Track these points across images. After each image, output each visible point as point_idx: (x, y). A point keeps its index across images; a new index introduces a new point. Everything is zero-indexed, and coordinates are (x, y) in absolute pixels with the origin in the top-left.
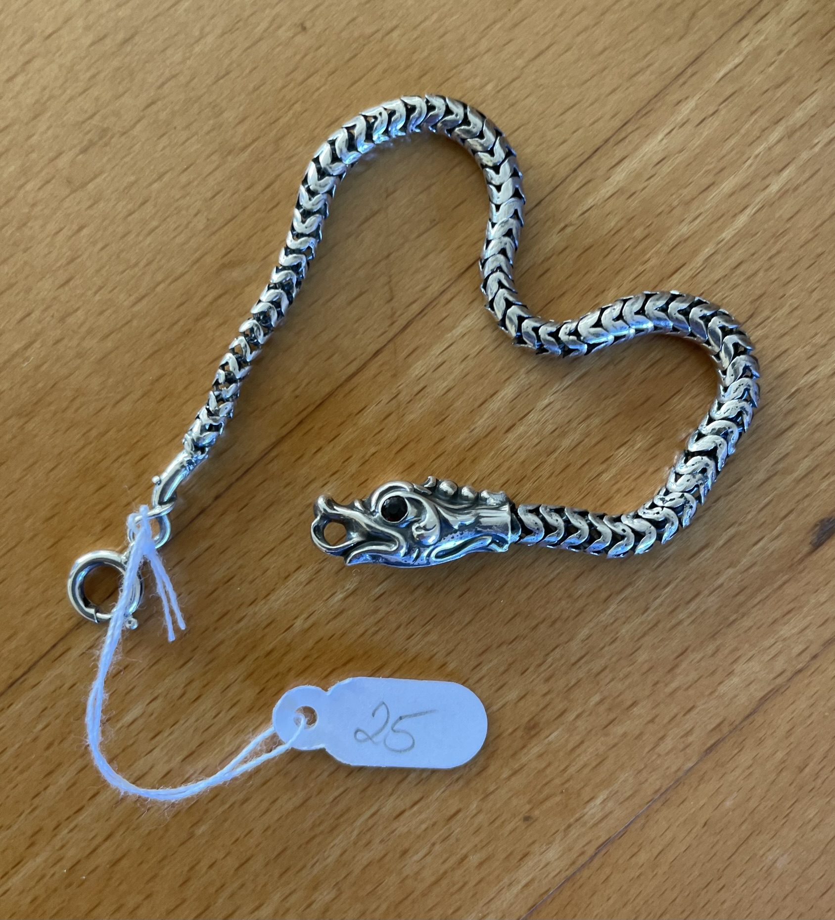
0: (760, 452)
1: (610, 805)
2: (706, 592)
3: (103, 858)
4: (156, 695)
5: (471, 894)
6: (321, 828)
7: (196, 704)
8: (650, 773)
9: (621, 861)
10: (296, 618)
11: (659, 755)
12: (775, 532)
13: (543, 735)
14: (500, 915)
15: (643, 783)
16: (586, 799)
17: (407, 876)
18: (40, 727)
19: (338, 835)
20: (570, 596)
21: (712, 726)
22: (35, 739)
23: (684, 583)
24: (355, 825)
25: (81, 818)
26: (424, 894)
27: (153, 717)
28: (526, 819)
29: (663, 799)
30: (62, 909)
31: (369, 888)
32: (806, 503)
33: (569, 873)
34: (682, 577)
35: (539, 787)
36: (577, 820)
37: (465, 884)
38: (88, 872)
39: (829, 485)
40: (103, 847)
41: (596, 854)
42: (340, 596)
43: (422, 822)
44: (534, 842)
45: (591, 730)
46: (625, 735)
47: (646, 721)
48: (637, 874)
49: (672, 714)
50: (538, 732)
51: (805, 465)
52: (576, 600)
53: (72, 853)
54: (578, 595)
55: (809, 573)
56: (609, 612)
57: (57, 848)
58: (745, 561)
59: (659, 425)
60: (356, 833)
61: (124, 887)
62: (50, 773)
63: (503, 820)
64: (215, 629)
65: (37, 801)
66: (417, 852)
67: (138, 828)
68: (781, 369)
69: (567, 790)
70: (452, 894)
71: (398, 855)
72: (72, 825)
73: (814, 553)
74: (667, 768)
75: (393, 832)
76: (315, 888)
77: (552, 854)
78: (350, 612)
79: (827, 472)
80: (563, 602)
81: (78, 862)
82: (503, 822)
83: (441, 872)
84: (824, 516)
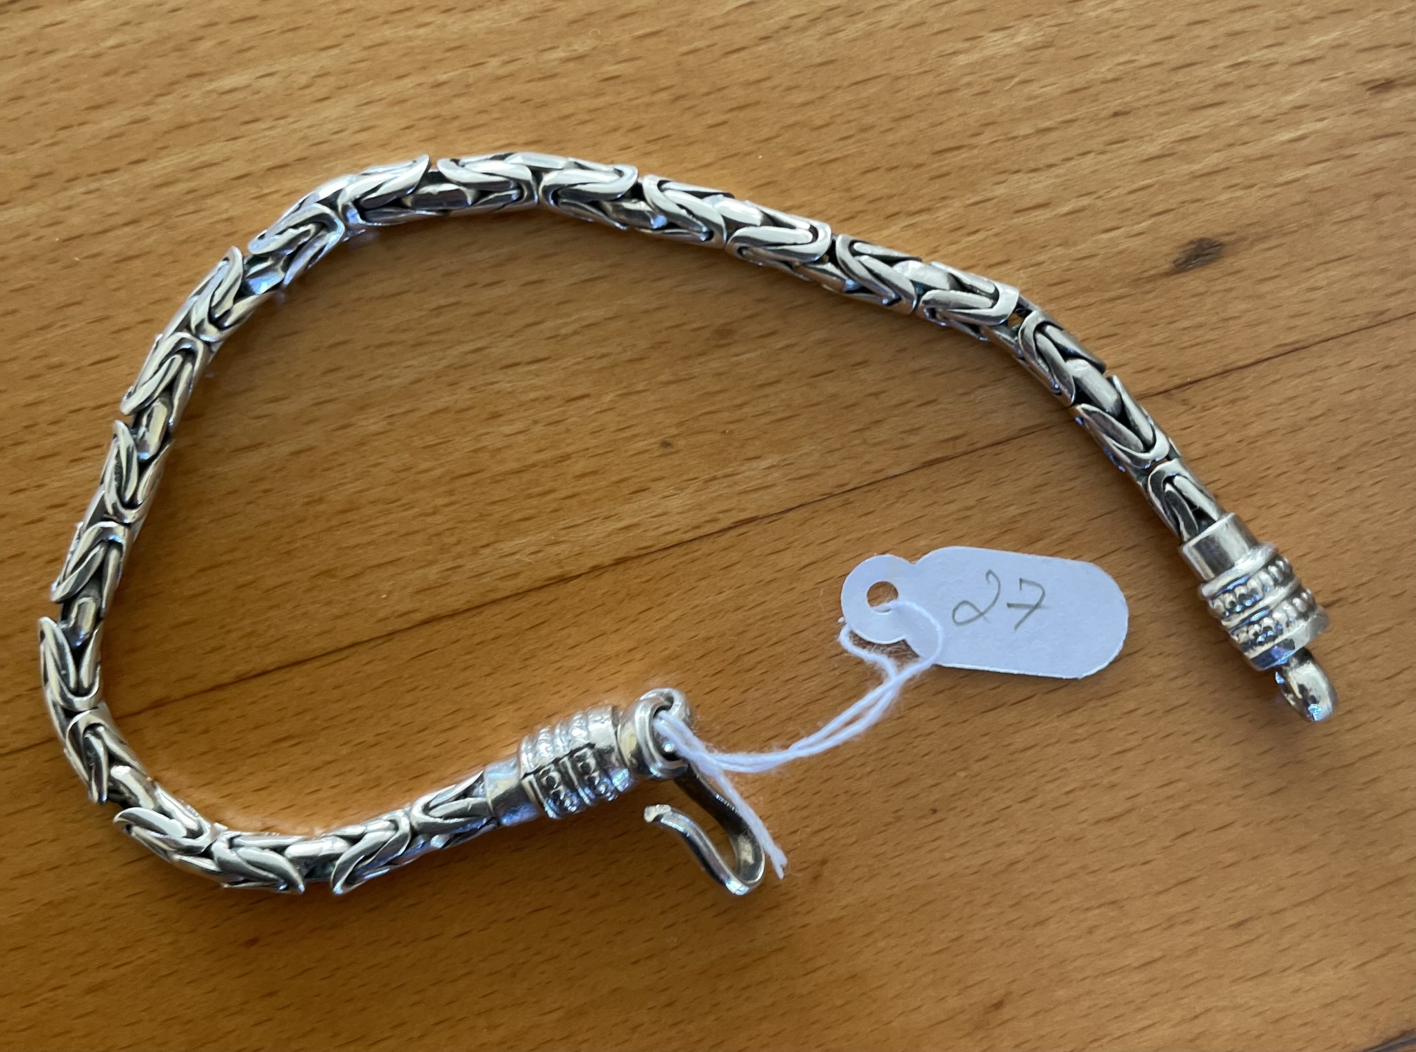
0: (1164, 118)
1: (776, 474)
2: (1018, 264)
3: (112, 245)
4: (274, 70)
5: (554, 506)
6: (404, 336)
7: (318, 105)
8: (845, 459)
9: (757, 552)
10: (493, 56)
11: (865, 441)
12: (1137, 228)
13: (734, 350)
14: (577, 549)
15: (829, 467)
16: (751, 454)
17: (484, 447)
18: (111, 42)
19: (422, 355)
20: (848, 190)
21: (946, 436)
22: (98, 55)
23: (994, 240)
24: (448, 352)
25: (107, 182)
26: (496, 480)
27: (256, 96)
28: (665, 444)
29: (846, 496)
30: (32, 286)
31: (430, 440)
32: (1192, 208)
33: (687, 537)
34: (996, 230)
35: (698, 413)
36: (726, 476)
37: (552, 491)
38: (85, 254)
39: (1231, 200)
40: (119, 232)
41: (730, 528)
42: (560, 54)
43: (534, 388)
44: (661, 479)
45: (794, 373)
46: (834, 397)
47: (868, 391)
48: (769, 578)
49: (905, 398)
50: (729, 344)
51: (1213, 160)
52: (854, 199)
53: (76, 221)
54: (859, 193)
55: (1155, 298)
57: (61, 205)
58: (1084, 248)
59: (1057, 25)
60: (444, 363)
61: (122, 294)
62: (98, 107)
63: (635, 432)
64: (386, 22)
65: (63, 134)
66: (512, 422)
67: (173, 227)
68: (1238, 27)
69: (731, 432)
70: (530, 496)
71: (485, 416)
72: (93, 186)
73: (1173, 277)
74: (867, 463)
75: (492, 383)
76: (362, 408)
77: (675, 504)
78: (565, 81)
79: (1234, 181)
80: (836, 195)
81: (80, 236)
82: (635, 436)
83: (530, 462)
84: (1209, 235)
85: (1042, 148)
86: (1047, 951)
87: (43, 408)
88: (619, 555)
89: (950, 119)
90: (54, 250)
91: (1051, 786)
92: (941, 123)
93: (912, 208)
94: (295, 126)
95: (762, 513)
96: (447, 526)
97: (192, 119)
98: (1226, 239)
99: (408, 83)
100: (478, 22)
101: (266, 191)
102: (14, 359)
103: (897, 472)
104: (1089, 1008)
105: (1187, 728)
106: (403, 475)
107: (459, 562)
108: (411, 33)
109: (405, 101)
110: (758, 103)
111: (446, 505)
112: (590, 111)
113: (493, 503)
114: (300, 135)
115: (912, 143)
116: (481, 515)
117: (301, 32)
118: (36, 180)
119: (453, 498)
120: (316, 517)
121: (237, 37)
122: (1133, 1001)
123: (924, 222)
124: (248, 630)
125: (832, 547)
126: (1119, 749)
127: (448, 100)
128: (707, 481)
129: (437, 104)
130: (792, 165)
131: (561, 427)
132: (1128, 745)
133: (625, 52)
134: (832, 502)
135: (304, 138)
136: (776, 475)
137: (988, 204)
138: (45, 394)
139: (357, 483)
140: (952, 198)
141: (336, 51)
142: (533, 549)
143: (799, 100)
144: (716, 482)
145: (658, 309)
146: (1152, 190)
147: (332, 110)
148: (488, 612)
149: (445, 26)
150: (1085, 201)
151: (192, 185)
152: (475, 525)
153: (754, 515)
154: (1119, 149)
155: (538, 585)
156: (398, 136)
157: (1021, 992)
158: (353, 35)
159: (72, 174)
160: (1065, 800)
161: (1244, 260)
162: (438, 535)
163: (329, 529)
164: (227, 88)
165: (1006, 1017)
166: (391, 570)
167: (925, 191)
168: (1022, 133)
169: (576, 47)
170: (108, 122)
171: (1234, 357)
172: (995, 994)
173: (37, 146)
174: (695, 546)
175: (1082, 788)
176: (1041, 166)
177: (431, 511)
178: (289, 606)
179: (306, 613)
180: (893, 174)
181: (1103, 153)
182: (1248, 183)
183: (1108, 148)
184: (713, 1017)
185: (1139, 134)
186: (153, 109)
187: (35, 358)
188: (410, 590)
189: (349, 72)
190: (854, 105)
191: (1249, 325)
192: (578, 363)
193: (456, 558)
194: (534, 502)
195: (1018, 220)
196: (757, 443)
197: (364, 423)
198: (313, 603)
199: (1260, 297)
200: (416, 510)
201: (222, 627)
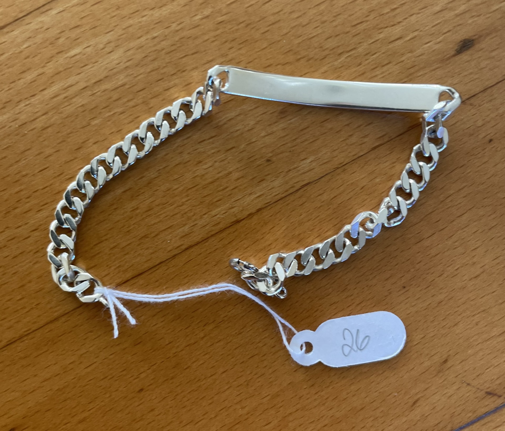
2: (394, 63)
3: (39, 124)
4: (89, 45)
5: (229, 193)
7: (109, 55)
8: (340, 153)
9: (312, 197)
10: (173, 23)
11: (347, 144)
12: (438, 40)
13: (288, 118)
14: (241, 208)
15: (335, 157)
16: (302, 158)
17: (197, 175)
18: (25, 46)
20: (321, 47)
21: (379, 136)
22: (21, 52)
23: (383, 55)
25: (33, 100)
27: (85, 56)
28: (268, 161)
29: (344, 167)
30: (10, 146)
31: (176, 176)
32: (458, 28)
33: (283, 195)
34: (383, 51)
35: (279, 146)
36: (295, 168)
37: (227, 187)
38: (29, 130)
39: (473, 22)
40: (40, 119)
41: (300, 189)
42: (199, 17)
43: (212, 149)
44: (269, 174)
45: (314, 122)
46: (331, 129)
47: (344, 124)
48: (319, 206)
49: (359, 124)
50: (286, 116)
51: (463, 8)
52: (324, 50)
53: (23, 117)
54: (325, 48)
55: (451, 66)
56: (339, 61)
57: (16, 113)
58: (418, 52)
61: (46, 143)
62: (24, 72)
63: (255, 158)
64: (130, 18)
65: (13, 85)
66: (206, 163)
67: (61, 113)
69: (293, 150)
70: (219, 191)
71: (195, 163)
72: (27, 103)
73: (456, 56)
74: (350, 152)
75: (196, 150)
77: (276, 183)
78: (203, 27)
79: (473, 14)
80: (317, 50)
81: (26, 123)
82: (255, 159)
83: (216, 178)
84: (467, 38)
85: (394, 16)
86: (461, 336)
87: (22, 193)
88: (258, 208)
89: (356, 12)
90: (17, 130)
91: (449, 268)
92: (353, 15)
93: (348, 49)
94: (102, 64)
95: (311, 181)
96: (188, 209)
97: (61, 69)
98: (474, 38)
99: (143, 39)
100: (165, 11)
101: (95, 92)
102: (8, 176)
103: (362, 154)
104: (483, 355)
105: (499, 235)
106: (168, 192)
107: (196, 222)
108: (140, 20)
109: (142, 47)
110: (279, 21)
111: (187, 201)
112: (215, 37)
113: (205, 196)
114: (103, 68)
115: (343, 24)
116: (201, 202)
117: (98, 28)
118: (5, 105)
119: (189, 198)
120: (137, 215)
121: (73, 35)
122: (500, 350)
123: (354, 54)
124: (118, 265)
125: (342, 189)
126: (474, 248)
127: (159, 43)
128: (287, 172)
129: (155, 45)
130: (297, 42)
131: (226, 162)
132: (477, 246)
133: (224, 11)
134: (339, 171)
135: (106, 69)
136: (314, 164)
137: (378, 42)
138: (23, 187)
139: (150, 199)
140: (363, 42)
141: (112, 33)
142: (224, 212)
143: (296, 16)
144: (291, 172)
145: (256, 108)
146: (441, 24)
147: (115, 56)
148: (210, 240)
149: (152, 15)
150: (416, 34)
151: (65, 95)
152: (199, 207)
153: (308, 182)
154: (425, 11)
155: (228, 226)
156: (142, 61)
157: (454, 354)
158: (118, 25)
159: (18, 100)
160: (456, 273)
161: (483, 44)
162: (185, 213)
163: (143, 219)
164: (73, 55)
165: (449, 366)
166: (170, 230)
167: (351, 42)
168: (385, 12)
169: (205, 13)
170: (29, 77)
171: (487, 83)
172: (443, 357)
173: (3, 91)
174: (287, 198)
175: (462, 267)
176: (395, 23)
177: (181, 204)
178: (132, 252)
179: (139, 254)
180: (338, 38)
181: (418, 13)
182: (478, 14)
183: (420, 11)
184: (331, 387)
185: (432, 4)
186: (45, 69)
187: (16, 174)
188: (179, 237)
189: (118, 40)
190: (317, 14)
191: (491, 69)
192: (228, 135)
193: (194, 221)
194: (220, 193)
195: (391, 46)
196: (304, 153)
197: (149, 175)
198: (141, 249)
199: (493, 57)
200: (175, 205)
201: (107, 266)
